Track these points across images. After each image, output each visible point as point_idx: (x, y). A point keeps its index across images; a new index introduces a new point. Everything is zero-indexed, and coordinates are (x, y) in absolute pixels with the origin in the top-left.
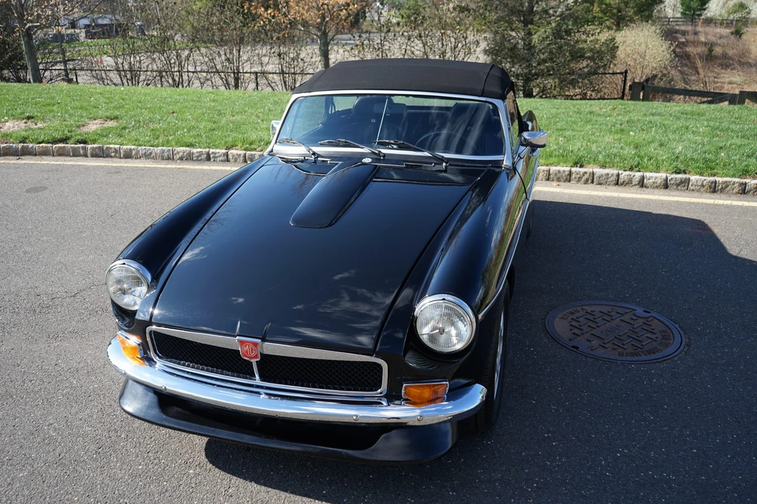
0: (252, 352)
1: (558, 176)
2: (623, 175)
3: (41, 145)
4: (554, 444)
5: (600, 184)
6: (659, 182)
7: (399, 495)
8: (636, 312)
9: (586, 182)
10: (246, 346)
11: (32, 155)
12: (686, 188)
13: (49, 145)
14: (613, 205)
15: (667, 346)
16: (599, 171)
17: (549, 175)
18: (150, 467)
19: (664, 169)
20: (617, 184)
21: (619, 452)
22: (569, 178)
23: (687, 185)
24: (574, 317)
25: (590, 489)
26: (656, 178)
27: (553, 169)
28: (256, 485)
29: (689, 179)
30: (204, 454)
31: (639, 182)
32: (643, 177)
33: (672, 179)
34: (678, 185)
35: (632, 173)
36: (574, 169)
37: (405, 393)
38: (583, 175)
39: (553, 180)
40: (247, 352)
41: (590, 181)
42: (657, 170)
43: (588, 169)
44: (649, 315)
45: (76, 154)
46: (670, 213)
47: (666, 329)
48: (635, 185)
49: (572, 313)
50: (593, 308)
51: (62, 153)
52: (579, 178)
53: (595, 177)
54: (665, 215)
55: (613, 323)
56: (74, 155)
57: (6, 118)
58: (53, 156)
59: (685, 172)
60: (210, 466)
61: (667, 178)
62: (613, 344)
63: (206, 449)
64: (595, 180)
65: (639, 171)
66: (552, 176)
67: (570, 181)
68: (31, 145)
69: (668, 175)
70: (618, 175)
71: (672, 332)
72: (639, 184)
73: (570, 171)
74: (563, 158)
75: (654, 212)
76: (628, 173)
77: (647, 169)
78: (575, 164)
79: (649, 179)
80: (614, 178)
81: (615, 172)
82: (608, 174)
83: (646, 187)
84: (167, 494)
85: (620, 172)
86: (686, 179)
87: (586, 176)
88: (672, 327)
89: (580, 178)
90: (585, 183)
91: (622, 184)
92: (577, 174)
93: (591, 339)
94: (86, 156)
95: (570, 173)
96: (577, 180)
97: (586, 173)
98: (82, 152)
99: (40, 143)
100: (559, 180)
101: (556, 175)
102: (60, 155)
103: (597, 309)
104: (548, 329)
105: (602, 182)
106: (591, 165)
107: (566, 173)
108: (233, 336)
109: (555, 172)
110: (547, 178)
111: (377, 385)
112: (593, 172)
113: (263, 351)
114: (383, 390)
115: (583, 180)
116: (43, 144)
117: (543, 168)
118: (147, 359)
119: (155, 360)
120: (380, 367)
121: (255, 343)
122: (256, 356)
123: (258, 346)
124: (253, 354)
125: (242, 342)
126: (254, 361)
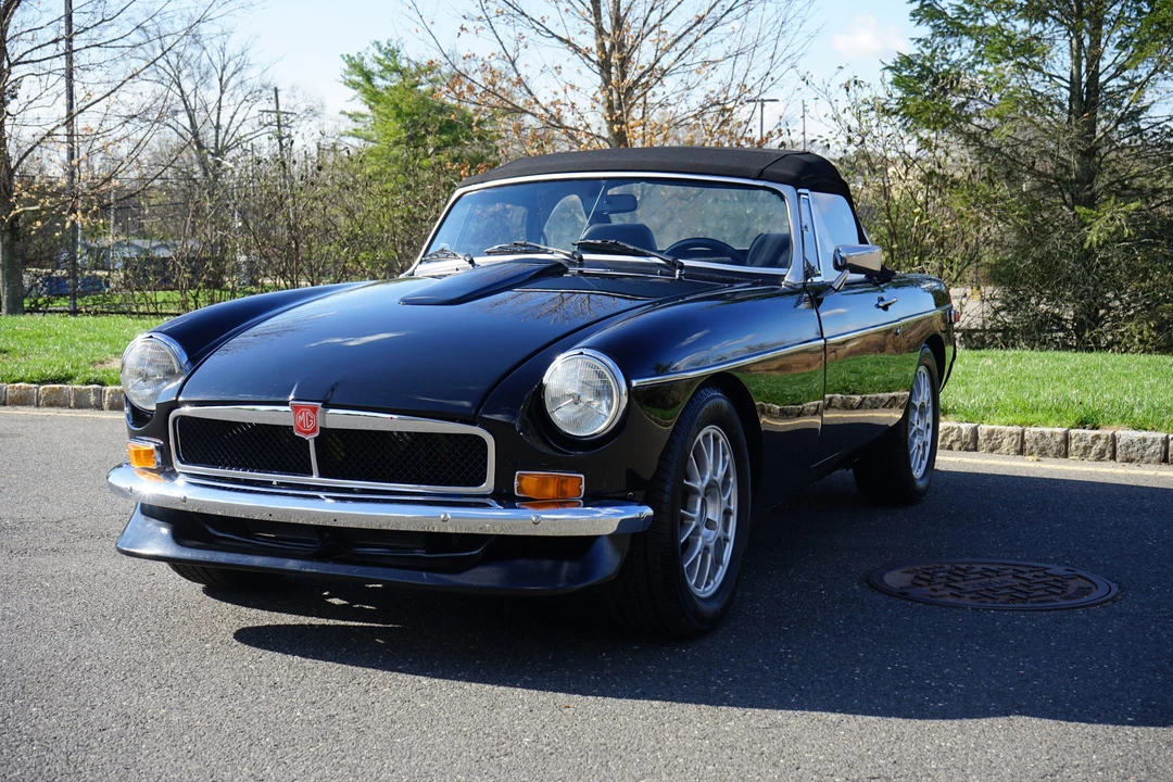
0: (309, 423)
1: (1041, 444)
3: (17, 385)
4: (790, 657)
5: (1127, 461)
8: (1049, 571)
9: (1100, 456)
10: (301, 414)
13: (33, 386)
15: (1074, 598)
16: (1126, 434)
17: (1023, 442)
20: (1165, 460)
22: (1064, 452)
24: (931, 571)
27: (1030, 432)
28: (299, 658)
30: (231, 637)
36: (1073, 432)
37: (519, 488)
38: (1094, 442)
39: (1032, 454)
40: (302, 424)
41: (1108, 455)
43: (1106, 432)
45: (81, 403)
49: (928, 569)
50: (972, 566)
51: (54, 402)
52: (1085, 448)
53: (1118, 445)
55: (997, 579)
56: (78, 406)
58: (38, 406)
60: (236, 643)
62: (978, 594)
63: (235, 634)
64: (1118, 451)
66: (1028, 445)
67: (1066, 455)
70: (1166, 442)
74: (1059, 412)
78: (1082, 424)
80: (1158, 447)
81: (1161, 435)
82: (1145, 440)
85: (1170, 437)
87: (1100, 444)
88: (1103, 585)
89: (1087, 449)
90: (1099, 459)
92: (1081, 440)
93: (941, 589)
94: (99, 407)
95: (1066, 439)
96: (1081, 451)
97: (1098, 437)
98: (92, 399)
99: (14, 382)
100: (1043, 453)
101: (1036, 441)
102: (51, 405)
103: (980, 567)
104: (870, 579)
105: (1133, 457)
106: (1113, 425)
107: (1058, 439)
108: (286, 403)
109: (1034, 436)
110: (1018, 448)
111: (482, 480)
112: (1113, 435)
113: (324, 422)
114: (488, 485)
115: (1092, 454)
116: (23, 384)
117: (1009, 429)
118: (166, 470)
119: (178, 470)
120: (485, 446)
121: (314, 410)
122: (314, 431)
123: (318, 414)
124: (310, 427)
125: (296, 409)
126: (311, 438)
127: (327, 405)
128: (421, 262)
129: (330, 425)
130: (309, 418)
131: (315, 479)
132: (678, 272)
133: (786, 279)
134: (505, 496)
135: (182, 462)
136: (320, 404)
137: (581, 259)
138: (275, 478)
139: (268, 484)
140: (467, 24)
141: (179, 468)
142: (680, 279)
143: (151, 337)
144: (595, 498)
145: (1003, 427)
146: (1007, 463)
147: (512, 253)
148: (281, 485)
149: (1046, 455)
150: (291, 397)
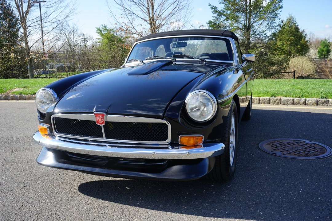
0: (101, 120)
1: (264, 101)
2: (296, 99)
3: (28, 95)
4: (264, 187)
5: (284, 104)
6: (313, 102)
7: (179, 205)
8: (305, 142)
9: (278, 103)
10: (98, 117)
11: (24, 99)
12: (327, 104)
13: (32, 95)
14: (291, 110)
15: (323, 153)
16: (283, 98)
17: (260, 101)
18: (49, 193)
19: (316, 97)
20: (293, 104)
21: (301, 190)
22: (269, 102)
23: (327, 103)
24: (274, 144)
25: (286, 204)
26: (312, 100)
27: (261, 98)
28: (102, 200)
29: (328, 100)
30: (77, 189)
31: (304, 103)
32: (305, 100)
33: (320, 100)
34: (323, 103)
35: (300, 99)
37: (180, 141)
38: (276, 100)
39: (262, 103)
40: (98, 120)
41: (279, 103)
42: (312, 97)
43: (279, 98)
44: (313, 143)
46: (320, 112)
47: (322, 147)
48: (302, 104)
49: (272, 143)
50: (283, 141)
52: (274, 102)
53: (282, 101)
54: (317, 113)
55: (294, 146)
57: (15, 87)
59: (326, 98)
60: (79, 193)
61: (317, 100)
62: (295, 152)
63: (79, 187)
64: (282, 102)
65: (303, 98)
66: (261, 102)
67: (270, 103)
68: (23, 95)
69: (318, 99)
70: (293, 100)
71: (325, 149)
72: (303, 104)
73: (270, 99)
74: (266, 93)
75: (312, 112)
76: (298, 99)
77: (307, 97)
78: (272, 96)
79: (308, 101)
80: (291, 101)
81: (292, 98)
82: (288, 99)
83: (307, 105)
84: (55, 203)
85: (294, 98)
86: (327, 100)
87: (278, 101)
88: (325, 147)
90: (277, 104)
91: (295, 104)
92: (273, 100)
93: (282, 151)
95: (270, 100)
96: (273, 103)
97: (277, 99)
99: (27, 94)
100: (264, 103)
101: (263, 101)
103: (286, 141)
104: (260, 148)
105: (285, 103)
106: (280, 96)
107: (268, 100)
108: (92, 113)
109: (262, 99)
110: (258, 102)
111: (166, 138)
112: (281, 99)
113: (107, 119)
114: (169, 140)
115: (276, 103)
116: (29, 95)
117: (256, 98)
118: (51, 135)
119: (55, 135)
120: (167, 126)
121: (103, 115)
122: (103, 123)
123: (104, 117)
124: (101, 122)
125: (96, 115)
126: (102, 125)
127: (107, 113)
128: (126, 63)
129: (109, 120)
130: (101, 118)
131: (104, 139)
132: (204, 63)
133: (234, 64)
134: (174, 144)
135: (57, 133)
136: (105, 113)
137: (175, 60)
138: (90, 139)
139: (87, 141)
140: (122, 16)
141: (56, 134)
142: (205, 65)
143: (44, 89)
144: (207, 144)
145: (255, 98)
146: (256, 106)
147: (154, 59)
148: (92, 141)
149: (265, 103)
150: (94, 110)
